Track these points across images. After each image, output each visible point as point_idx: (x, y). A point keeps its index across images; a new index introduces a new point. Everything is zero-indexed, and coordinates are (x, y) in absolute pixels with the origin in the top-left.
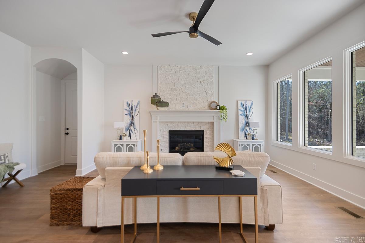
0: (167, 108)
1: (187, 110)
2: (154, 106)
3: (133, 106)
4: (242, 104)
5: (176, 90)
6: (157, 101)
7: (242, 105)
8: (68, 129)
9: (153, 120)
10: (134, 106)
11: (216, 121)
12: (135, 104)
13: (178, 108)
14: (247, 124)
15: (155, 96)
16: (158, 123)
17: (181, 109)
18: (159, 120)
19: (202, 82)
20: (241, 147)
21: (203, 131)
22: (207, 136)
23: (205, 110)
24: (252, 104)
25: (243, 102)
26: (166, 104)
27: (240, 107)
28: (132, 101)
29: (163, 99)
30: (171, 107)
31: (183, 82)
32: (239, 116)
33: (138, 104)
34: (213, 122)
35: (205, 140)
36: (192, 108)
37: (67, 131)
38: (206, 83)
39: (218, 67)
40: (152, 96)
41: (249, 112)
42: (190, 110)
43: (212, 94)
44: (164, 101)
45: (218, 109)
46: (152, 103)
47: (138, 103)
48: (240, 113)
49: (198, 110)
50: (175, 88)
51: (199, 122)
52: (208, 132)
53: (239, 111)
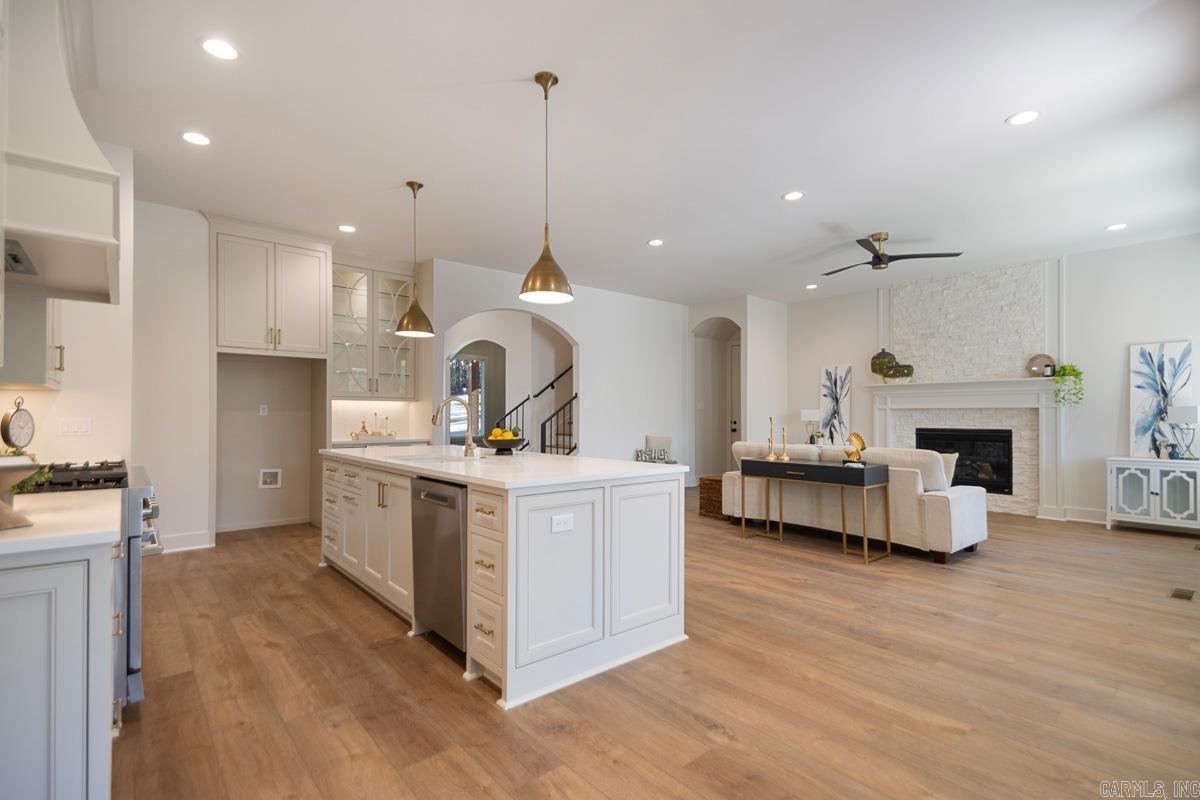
0: (909, 379)
1: (962, 379)
2: (879, 377)
3: (838, 377)
4: (1146, 357)
5: (932, 335)
6: (885, 365)
7: (1146, 359)
8: (735, 423)
9: (877, 405)
10: (841, 377)
11: (1044, 404)
12: (841, 373)
13: (939, 376)
14: (1161, 413)
15: (883, 354)
16: (888, 411)
17: (947, 380)
18: (890, 405)
19: (1006, 308)
20: (1118, 478)
21: (1010, 432)
22: (1019, 446)
23: (1015, 379)
24: (1187, 353)
25: (1148, 348)
26: (905, 371)
27: (1136, 363)
28: (836, 368)
29: (901, 360)
30: (920, 375)
31: (951, 316)
32: (1133, 390)
33: (846, 375)
34: (1037, 409)
35: (1015, 455)
36: (977, 377)
37: (734, 427)
38: (1018, 308)
39: (1059, 261)
40: (875, 354)
41: (1174, 376)
42: (970, 379)
43: (1039, 335)
44: (901, 363)
45: (1049, 373)
46: (873, 371)
47: (849, 371)
48: (1136, 380)
49: (994, 379)
50: (931, 331)
51: (997, 409)
52: (1026, 434)
53: (1132, 375)
